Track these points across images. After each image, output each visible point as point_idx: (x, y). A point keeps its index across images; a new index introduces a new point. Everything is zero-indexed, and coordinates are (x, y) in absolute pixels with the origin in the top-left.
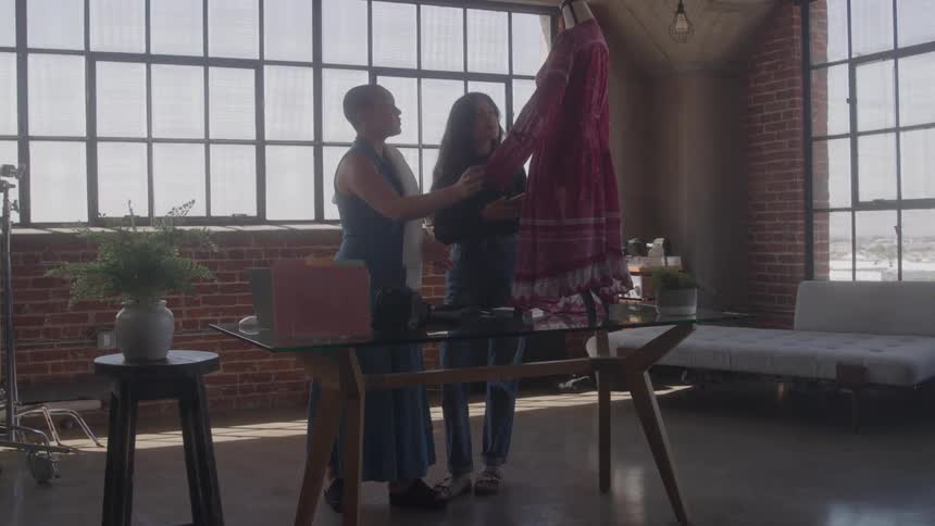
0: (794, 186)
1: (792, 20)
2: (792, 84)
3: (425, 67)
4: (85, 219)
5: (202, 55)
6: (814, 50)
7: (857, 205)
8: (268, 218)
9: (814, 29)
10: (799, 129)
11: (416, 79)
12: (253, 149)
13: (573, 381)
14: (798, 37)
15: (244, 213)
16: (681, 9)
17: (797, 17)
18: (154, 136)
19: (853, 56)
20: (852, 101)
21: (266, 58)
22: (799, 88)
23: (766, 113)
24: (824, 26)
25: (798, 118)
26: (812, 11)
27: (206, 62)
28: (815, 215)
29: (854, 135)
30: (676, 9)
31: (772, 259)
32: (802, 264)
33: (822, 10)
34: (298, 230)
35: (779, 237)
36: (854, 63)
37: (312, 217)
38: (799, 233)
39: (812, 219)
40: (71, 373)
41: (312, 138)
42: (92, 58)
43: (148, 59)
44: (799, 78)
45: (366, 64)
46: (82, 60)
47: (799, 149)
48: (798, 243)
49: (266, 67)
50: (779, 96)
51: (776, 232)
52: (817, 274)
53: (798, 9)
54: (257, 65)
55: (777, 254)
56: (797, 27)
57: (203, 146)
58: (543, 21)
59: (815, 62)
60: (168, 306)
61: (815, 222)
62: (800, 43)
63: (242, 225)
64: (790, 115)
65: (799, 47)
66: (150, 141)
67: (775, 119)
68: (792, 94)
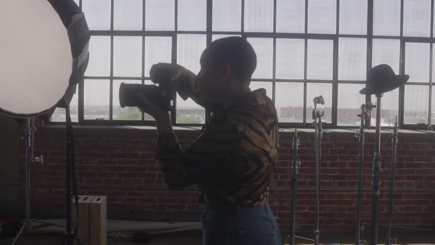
12: (331, 85)
49: (340, 39)
54: (335, 38)
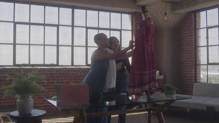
0: (192, 58)
1: (192, 17)
2: (192, 33)
3: (100, 27)
4: (12, 64)
5: (43, 23)
6: (197, 25)
7: (208, 64)
8: (60, 64)
9: (197, 19)
10: (194, 44)
11: (97, 30)
13: (136, 107)
14: (193, 21)
15: (53, 63)
16: (166, 14)
17: (193, 16)
18: (31, 43)
19: (208, 26)
20: (207, 38)
21: (60, 24)
22: (193, 34)
23: (185, 40)
24: (200, 19)
25: (193, 42)
26: (197, 15)
27: (44, 25)
28: (197, 66)
29: (208, 46)
30: (165, 14)
31: (186, 77)
32: (194, 78)
33: (199, 15)
34: (67, 68)
35: (188, 71)
36: (208, 28)
37: (71, 65)
38: (193, 70)
39: (196, 67)
40: (8, 104)
41: (71, 45)
42: (15, 23)
43: (30, 24)
44: (193, 32)
45: (85, 26)
46: (13, 24)
47: (193, 49)
48: (193, 73)
50: (189, 36)
51: (188, 70)
52: (198, 81)
53: (193, 14)
55: (188, 75)
56: (193, 19)
57: (43, 46)
58: (129, 16)
59: (197, 28)
60: (32, 98)
61: (197, 67)
62: (194, 23)
63: (53, 66)
64: (191, 41)
65: (193, 24)
66: (29, 45)
67: (187, 42)
68: (192, 35)
